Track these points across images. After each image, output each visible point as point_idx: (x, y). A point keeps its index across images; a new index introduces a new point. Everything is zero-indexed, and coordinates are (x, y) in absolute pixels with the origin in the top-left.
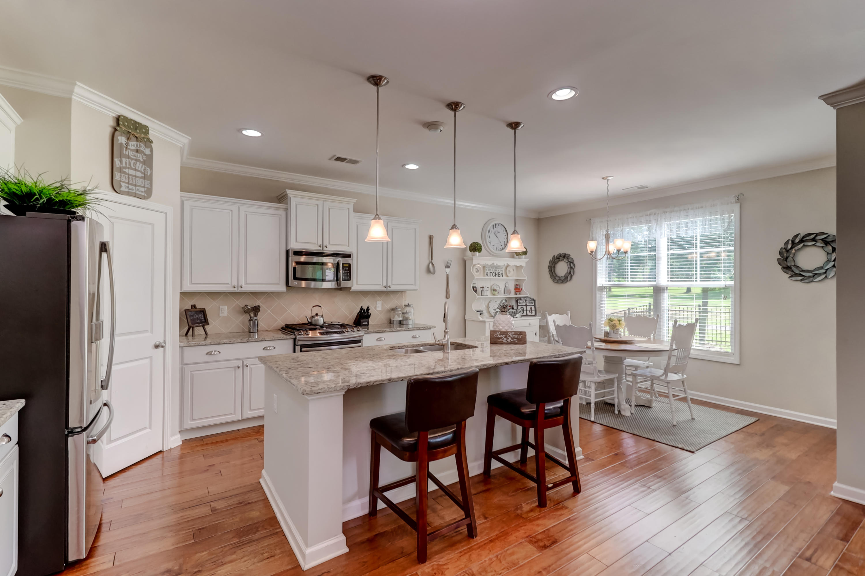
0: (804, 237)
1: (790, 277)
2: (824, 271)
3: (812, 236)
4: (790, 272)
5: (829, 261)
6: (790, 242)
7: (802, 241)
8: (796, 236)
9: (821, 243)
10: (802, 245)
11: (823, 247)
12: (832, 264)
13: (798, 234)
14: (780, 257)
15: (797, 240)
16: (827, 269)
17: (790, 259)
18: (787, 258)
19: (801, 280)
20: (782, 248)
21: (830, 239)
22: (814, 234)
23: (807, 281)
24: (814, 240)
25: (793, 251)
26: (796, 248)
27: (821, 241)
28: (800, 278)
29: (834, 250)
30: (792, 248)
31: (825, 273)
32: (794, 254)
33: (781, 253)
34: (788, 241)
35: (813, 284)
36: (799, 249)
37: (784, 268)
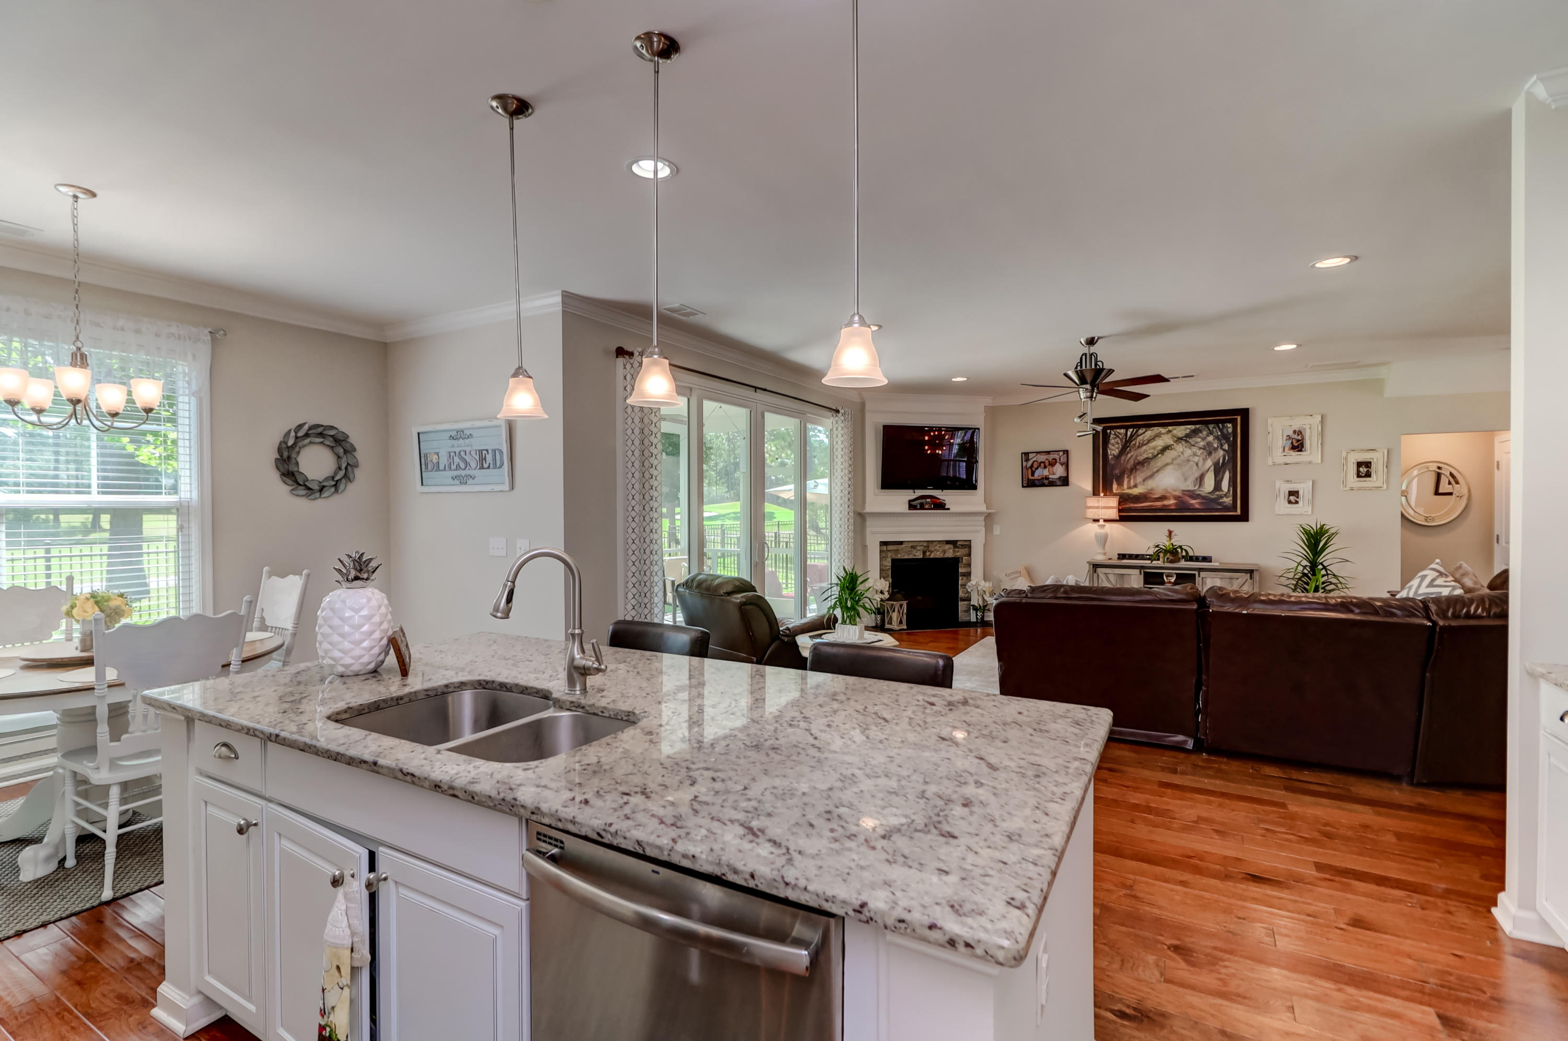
0: (310, 429)
1: (292, 490)
2: (334, 483)
3: (320, 430)
4: (290, 482)
5: (340, 468)
6: (293, 434)
7: (307, 435)
8: (300, 426)
9: (331, 442)
10: (307, 441)
11: (332, 448)
12: (342, 473)
13: (305, 424)
14: (279, 457)
15: (300, 434)
16: (337, 481)
17: (293, 461)
18: (289, 458)
19: (307, 496)
20: (280, 443)
21: (340, 437)
22: (322, 426)
23: (312, 497)
24: (321, 435)
25: (297, 449)
26: (300, 444)
27: (331, 439)
28: (304, 492)
29: (346, 452)
30: (295, 444)
31: (335, 485)
32: (299, 453)
33: (280, 450)
34: (290, 431)
35: (320, 501)
36: (304, 446)
37: (283, 474)
